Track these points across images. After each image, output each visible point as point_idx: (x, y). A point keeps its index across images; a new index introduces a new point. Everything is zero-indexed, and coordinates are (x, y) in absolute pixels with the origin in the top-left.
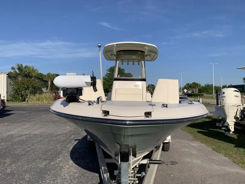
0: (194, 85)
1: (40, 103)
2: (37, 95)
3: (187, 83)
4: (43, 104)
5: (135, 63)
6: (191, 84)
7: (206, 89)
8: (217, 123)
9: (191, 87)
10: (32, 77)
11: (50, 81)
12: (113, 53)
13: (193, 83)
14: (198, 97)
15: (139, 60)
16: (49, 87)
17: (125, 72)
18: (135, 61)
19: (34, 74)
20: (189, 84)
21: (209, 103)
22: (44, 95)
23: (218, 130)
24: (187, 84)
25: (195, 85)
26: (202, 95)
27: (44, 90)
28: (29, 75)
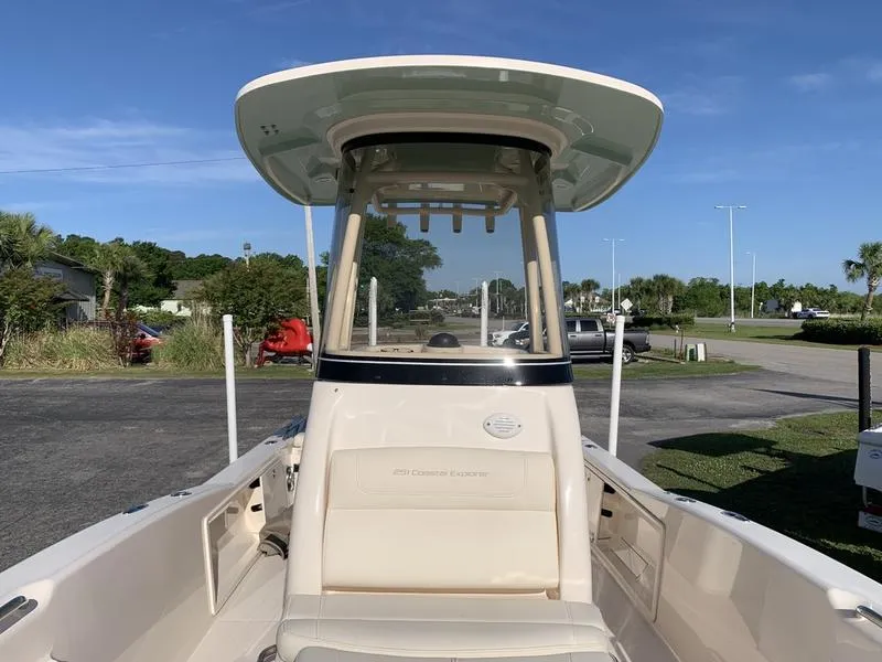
0: (662, 286)
1: (56, 367)
2: (46, 338)
3: (635, 277)
4: (68, 373)
5: (466, 219)
6: (649, 281)
7: (695, 296)
8: (861, 514)
9: (648, 291)
10: (26, 259)
11: (109, 273)
12: (323, 160)
13: (656, 277)
14: (674, 329)
15: (490, 204)
16: (107, 296)
17: (405, 236)
18: (464, 206)
19: (33, 248)
20: (640, 281)
21: (732, 362)
22: (72, 335)
23: (868, 549)
24: (633, 283)
25: (664, 285)
26: (689, 321)
27: (90, 308)
28: (11, 251)
